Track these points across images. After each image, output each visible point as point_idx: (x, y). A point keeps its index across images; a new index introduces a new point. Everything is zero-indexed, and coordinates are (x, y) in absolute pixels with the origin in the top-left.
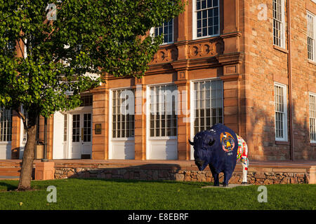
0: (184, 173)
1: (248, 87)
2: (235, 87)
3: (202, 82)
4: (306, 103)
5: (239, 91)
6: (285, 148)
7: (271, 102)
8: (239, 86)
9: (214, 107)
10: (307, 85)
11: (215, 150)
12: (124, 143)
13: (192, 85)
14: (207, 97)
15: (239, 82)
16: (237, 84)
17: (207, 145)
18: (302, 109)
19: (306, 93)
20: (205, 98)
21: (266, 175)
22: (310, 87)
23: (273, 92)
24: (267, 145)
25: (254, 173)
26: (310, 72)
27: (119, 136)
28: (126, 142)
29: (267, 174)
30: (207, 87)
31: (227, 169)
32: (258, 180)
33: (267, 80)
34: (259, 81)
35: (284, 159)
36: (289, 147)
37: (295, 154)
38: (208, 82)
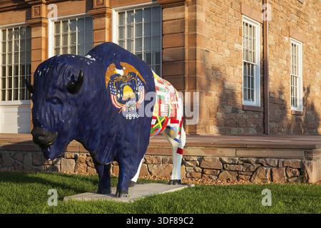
0: (76, 158)
1: (201, 16)
2: (179, 15)
3: (130, 12)
4: (286, 53)
5: (187, 23)
6: (257, 116)
7: (237, 46)
8: (187, 15)
9: (148, 51)
10: (288, 28)
11: (86, 105)
12: (16, 109)
13: (115, 16)
14: (137, 35)
15: (186, 8)
16: (183, 10)
17: (62, 90)
18: (280, 60)
19: (287, 38)
20: (134, 36)
21: (224, 163)
22: (292, 31)
23: (240, 30)
24: (230, 111)
25: (201, 159)
26: (293, 11)
27: (10, 99)
28: (20, 107)
29: (225, 160)
30: (139, 19)
31: (126, 153)
32: (208, 172)
33: (231, 11)
34: (218, 9)
35: (255, 132)
36: (262, 114)
37: (271, 125)
38: (139, 10)
